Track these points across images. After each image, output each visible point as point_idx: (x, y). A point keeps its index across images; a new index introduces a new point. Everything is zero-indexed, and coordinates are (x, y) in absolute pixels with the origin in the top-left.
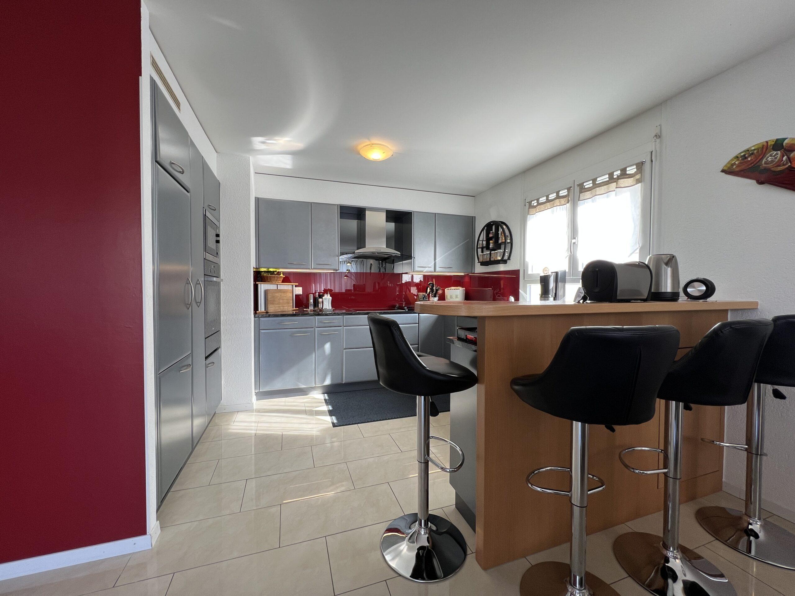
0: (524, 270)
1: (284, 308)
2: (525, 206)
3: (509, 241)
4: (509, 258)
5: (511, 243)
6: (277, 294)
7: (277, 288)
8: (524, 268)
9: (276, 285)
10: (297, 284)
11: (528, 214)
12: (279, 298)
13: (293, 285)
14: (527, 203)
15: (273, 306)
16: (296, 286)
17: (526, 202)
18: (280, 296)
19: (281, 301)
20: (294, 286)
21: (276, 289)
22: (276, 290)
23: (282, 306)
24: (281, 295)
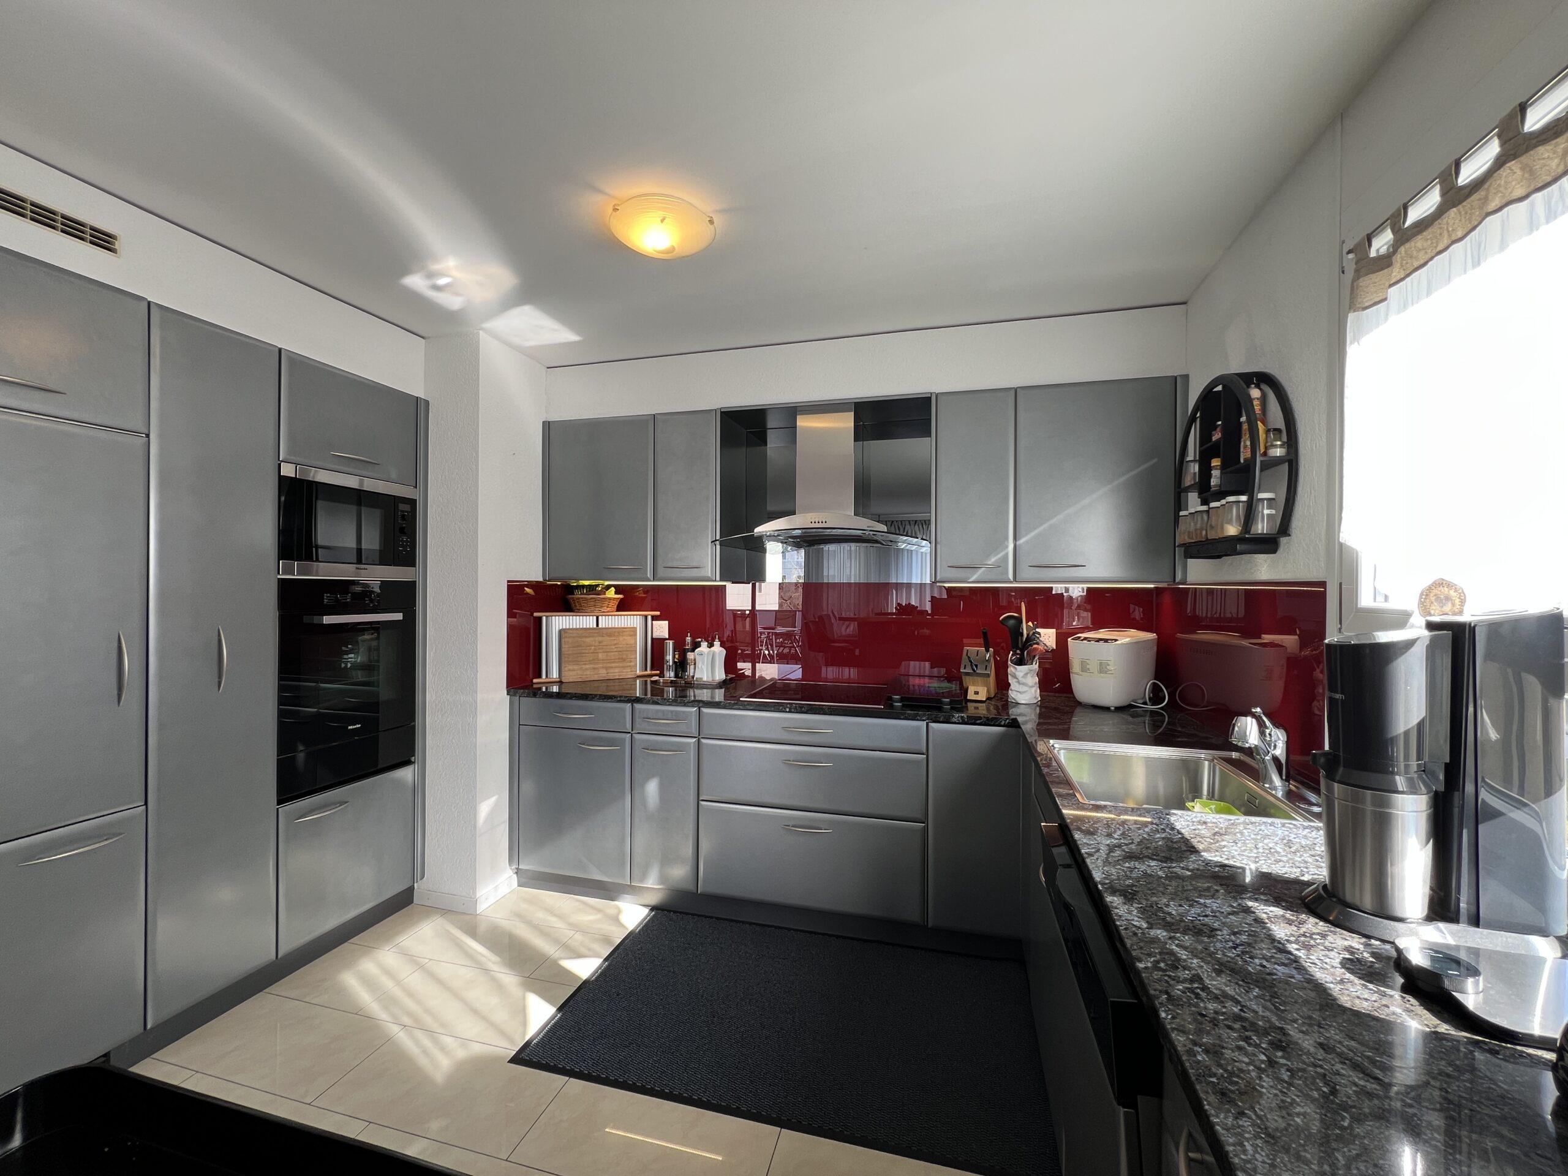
0: (1341, 584)
1: (609, 671)
2: (1343, 272)
3: (1278, 452)
4: (1284, 529)
5: (1292, 461)
6: (588, 640)
7: (597, 625)
8: (1341, 577)
9: (595, 617)
10: (658, 613)
11: (1353, 306)
12: (595, 650)
13: (646, 617)
14: (1349, 252)
15: (576, 667)
16: (654, 618)
17: (1345, 250)
18: (597, 644)
19: (601, 656)
20: (649, 618)
21: (595, 626)
22: (593, 629)
23: (603, 668)
24: (600, 642)
